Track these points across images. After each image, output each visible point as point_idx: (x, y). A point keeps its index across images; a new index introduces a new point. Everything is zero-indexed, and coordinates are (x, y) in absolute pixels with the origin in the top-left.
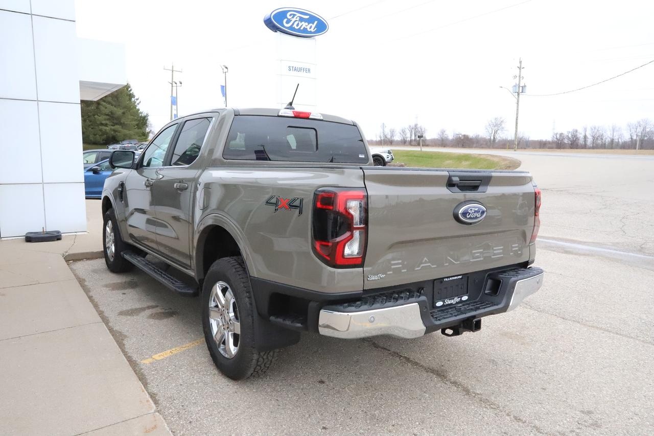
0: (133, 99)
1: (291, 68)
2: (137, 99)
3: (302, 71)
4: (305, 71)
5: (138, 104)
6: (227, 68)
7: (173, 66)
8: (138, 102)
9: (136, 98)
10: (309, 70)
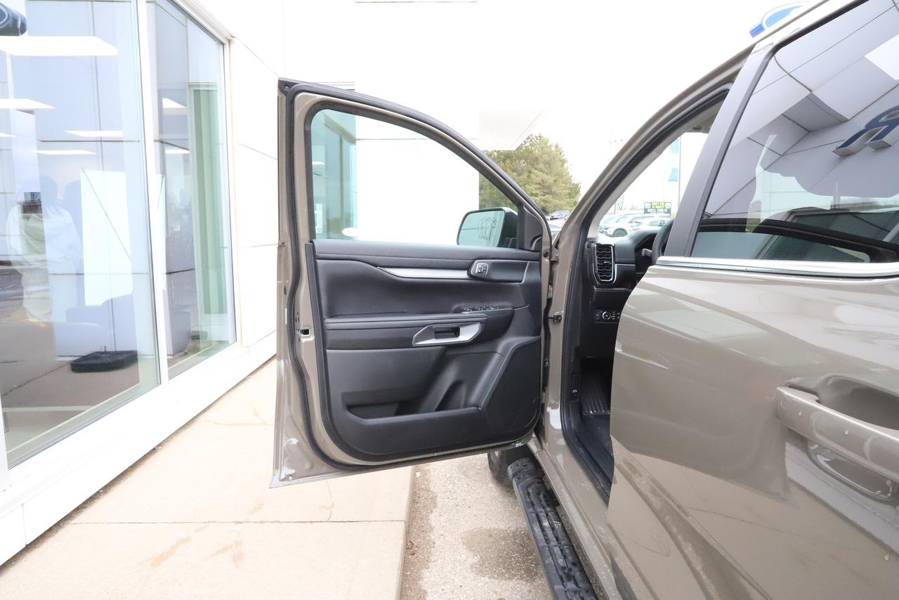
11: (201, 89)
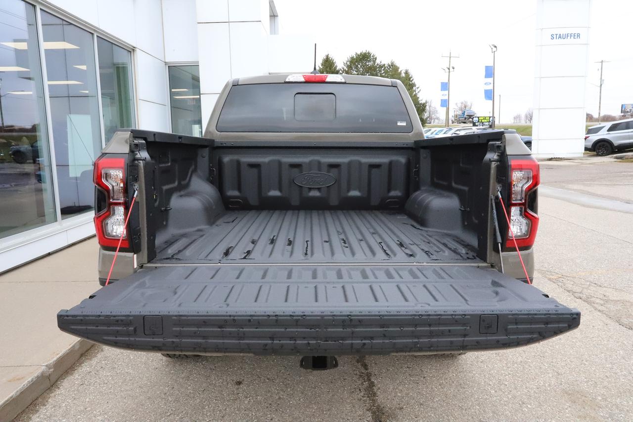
0: (414, 88)
1: (555, 36)
2: (418, 88)
3: (569, 37)
4: (572, 37)
5: (419, 92)
6: (495, 47)
7: (450, 53)
8: (419, 90)
9: (417, 86)
10: (579, 35)
11: (120, 66)
